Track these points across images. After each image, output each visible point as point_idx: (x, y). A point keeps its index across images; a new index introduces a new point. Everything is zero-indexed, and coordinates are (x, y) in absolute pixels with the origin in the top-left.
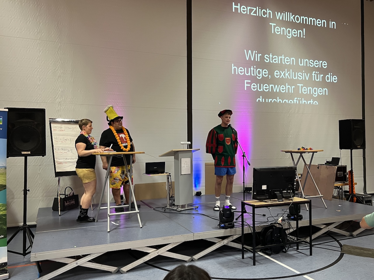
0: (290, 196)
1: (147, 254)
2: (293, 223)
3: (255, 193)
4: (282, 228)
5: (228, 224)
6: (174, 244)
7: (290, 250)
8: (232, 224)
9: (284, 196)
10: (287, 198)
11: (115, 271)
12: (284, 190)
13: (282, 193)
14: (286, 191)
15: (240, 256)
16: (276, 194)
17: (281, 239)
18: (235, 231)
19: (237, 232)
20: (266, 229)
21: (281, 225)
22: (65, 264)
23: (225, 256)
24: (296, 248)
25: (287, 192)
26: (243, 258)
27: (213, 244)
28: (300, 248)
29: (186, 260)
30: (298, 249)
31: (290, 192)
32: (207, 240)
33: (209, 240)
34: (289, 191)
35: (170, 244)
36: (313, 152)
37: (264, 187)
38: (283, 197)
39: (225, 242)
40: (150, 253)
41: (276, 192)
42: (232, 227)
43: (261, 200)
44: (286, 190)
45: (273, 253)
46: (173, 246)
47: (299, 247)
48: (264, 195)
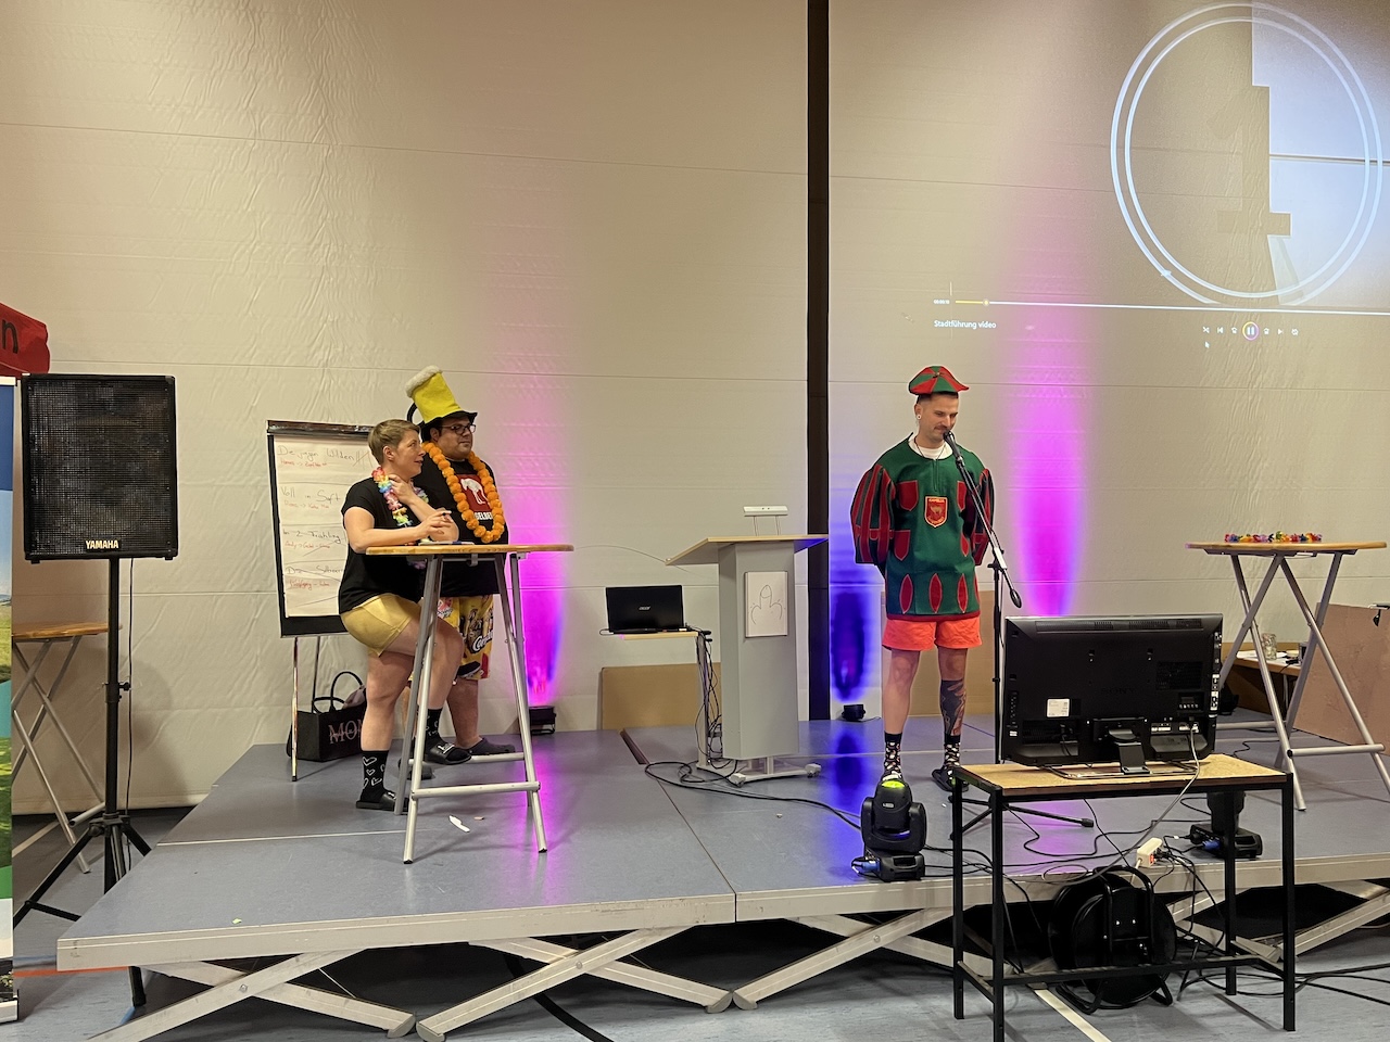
0: (1188, 749)
1: (532, 966)
2: (1212, 872)
3: (1013, 734)
4: (1150, 891)
5: (897, 862)
6: (650, 935)
7: (1193, 992)
8: (912, 861)
9: (1158, 749)
10: (1172, 759)
11: (400, 1028)
12: (1159, 721)
13: (1143, 735)
14: (1169, 729)
15: (946, 1004)
16: (1113, 739)
17: (1145, 942)
18: (931, 894)
19: (933, 898)
20: (1078, 891)
21: (1145, 879)
22: (197, 989)
23: (885, 997)
24: (1222, 983)
25: (1175, 733)
26: (959, 1014)
27: (827, 940)
28: (1242, 984)
29: (704, 1005)
30: (1231, 989)
31: (1187, 733)
32: (801, 922)
33: (811, 924)
34: (1186, 728)
35: (631, 931)
36: (1339, 553)
37: (1058, 708)
38: (1154, 756)
39: (885, 937)
40: (548, 964)
41: (1115, 728)
42: (917, 873)
43: (1043, 765)
44: (1168, 721)
45: (1103, 1003)
46: (644, 941)
47: (1238, 982)
48: (1057, 741)
